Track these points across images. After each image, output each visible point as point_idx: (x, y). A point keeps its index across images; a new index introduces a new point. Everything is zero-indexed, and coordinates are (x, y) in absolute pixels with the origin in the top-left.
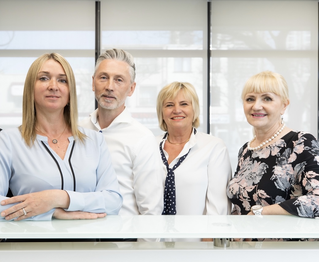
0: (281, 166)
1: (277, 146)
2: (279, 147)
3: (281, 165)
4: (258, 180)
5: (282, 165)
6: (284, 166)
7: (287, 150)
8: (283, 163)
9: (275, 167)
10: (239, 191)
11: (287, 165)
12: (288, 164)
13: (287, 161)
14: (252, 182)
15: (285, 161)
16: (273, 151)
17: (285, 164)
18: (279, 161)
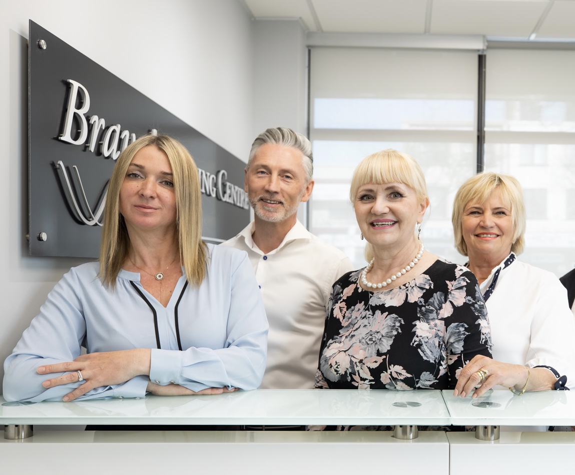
0: (427, 322)
1: (418, 287)
2: (422, 289)
3: (427, 320)
4: (386, 346)
5: (429, 320)
6: (432, 323)
7: (437, 296)
8: (431, 318)
9: (417, 323)
10: (352, 367)
11: (437, 322)
12: (439, 319)
13: (438, 314)
14: (374, 349)
15: (434, 315)
16: (412, 295)
17: (433, 319)
18: (423, 313)
